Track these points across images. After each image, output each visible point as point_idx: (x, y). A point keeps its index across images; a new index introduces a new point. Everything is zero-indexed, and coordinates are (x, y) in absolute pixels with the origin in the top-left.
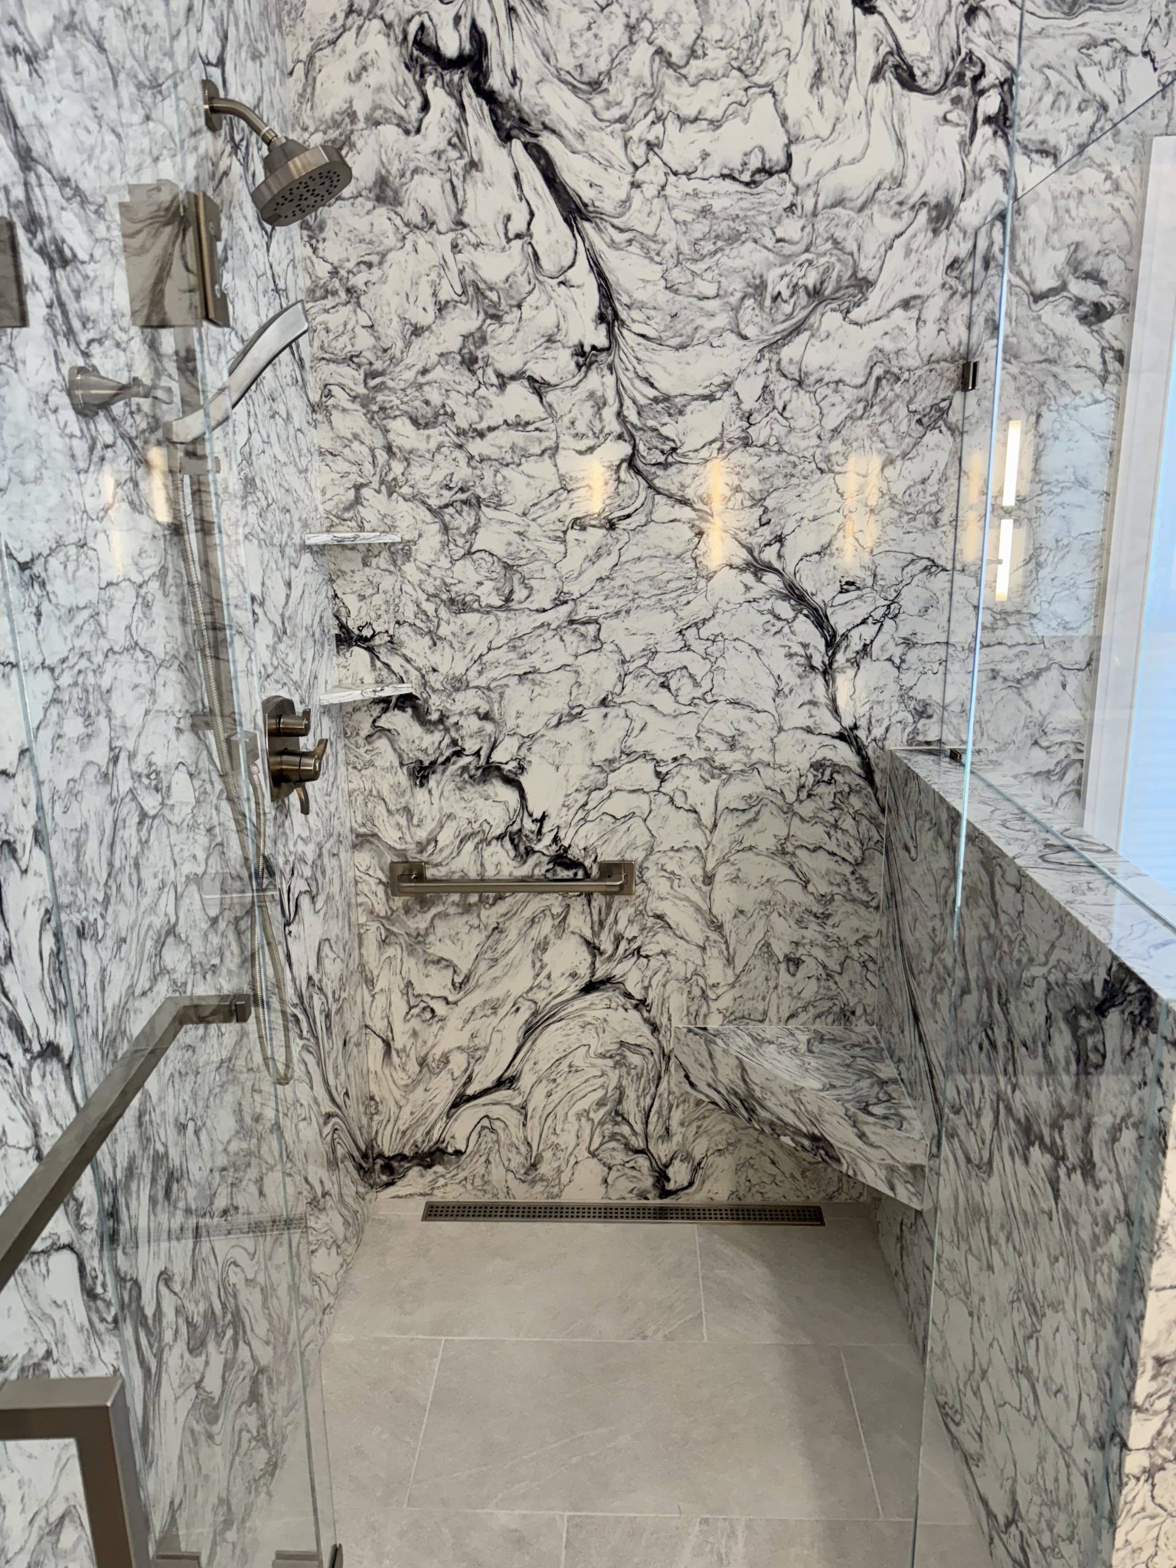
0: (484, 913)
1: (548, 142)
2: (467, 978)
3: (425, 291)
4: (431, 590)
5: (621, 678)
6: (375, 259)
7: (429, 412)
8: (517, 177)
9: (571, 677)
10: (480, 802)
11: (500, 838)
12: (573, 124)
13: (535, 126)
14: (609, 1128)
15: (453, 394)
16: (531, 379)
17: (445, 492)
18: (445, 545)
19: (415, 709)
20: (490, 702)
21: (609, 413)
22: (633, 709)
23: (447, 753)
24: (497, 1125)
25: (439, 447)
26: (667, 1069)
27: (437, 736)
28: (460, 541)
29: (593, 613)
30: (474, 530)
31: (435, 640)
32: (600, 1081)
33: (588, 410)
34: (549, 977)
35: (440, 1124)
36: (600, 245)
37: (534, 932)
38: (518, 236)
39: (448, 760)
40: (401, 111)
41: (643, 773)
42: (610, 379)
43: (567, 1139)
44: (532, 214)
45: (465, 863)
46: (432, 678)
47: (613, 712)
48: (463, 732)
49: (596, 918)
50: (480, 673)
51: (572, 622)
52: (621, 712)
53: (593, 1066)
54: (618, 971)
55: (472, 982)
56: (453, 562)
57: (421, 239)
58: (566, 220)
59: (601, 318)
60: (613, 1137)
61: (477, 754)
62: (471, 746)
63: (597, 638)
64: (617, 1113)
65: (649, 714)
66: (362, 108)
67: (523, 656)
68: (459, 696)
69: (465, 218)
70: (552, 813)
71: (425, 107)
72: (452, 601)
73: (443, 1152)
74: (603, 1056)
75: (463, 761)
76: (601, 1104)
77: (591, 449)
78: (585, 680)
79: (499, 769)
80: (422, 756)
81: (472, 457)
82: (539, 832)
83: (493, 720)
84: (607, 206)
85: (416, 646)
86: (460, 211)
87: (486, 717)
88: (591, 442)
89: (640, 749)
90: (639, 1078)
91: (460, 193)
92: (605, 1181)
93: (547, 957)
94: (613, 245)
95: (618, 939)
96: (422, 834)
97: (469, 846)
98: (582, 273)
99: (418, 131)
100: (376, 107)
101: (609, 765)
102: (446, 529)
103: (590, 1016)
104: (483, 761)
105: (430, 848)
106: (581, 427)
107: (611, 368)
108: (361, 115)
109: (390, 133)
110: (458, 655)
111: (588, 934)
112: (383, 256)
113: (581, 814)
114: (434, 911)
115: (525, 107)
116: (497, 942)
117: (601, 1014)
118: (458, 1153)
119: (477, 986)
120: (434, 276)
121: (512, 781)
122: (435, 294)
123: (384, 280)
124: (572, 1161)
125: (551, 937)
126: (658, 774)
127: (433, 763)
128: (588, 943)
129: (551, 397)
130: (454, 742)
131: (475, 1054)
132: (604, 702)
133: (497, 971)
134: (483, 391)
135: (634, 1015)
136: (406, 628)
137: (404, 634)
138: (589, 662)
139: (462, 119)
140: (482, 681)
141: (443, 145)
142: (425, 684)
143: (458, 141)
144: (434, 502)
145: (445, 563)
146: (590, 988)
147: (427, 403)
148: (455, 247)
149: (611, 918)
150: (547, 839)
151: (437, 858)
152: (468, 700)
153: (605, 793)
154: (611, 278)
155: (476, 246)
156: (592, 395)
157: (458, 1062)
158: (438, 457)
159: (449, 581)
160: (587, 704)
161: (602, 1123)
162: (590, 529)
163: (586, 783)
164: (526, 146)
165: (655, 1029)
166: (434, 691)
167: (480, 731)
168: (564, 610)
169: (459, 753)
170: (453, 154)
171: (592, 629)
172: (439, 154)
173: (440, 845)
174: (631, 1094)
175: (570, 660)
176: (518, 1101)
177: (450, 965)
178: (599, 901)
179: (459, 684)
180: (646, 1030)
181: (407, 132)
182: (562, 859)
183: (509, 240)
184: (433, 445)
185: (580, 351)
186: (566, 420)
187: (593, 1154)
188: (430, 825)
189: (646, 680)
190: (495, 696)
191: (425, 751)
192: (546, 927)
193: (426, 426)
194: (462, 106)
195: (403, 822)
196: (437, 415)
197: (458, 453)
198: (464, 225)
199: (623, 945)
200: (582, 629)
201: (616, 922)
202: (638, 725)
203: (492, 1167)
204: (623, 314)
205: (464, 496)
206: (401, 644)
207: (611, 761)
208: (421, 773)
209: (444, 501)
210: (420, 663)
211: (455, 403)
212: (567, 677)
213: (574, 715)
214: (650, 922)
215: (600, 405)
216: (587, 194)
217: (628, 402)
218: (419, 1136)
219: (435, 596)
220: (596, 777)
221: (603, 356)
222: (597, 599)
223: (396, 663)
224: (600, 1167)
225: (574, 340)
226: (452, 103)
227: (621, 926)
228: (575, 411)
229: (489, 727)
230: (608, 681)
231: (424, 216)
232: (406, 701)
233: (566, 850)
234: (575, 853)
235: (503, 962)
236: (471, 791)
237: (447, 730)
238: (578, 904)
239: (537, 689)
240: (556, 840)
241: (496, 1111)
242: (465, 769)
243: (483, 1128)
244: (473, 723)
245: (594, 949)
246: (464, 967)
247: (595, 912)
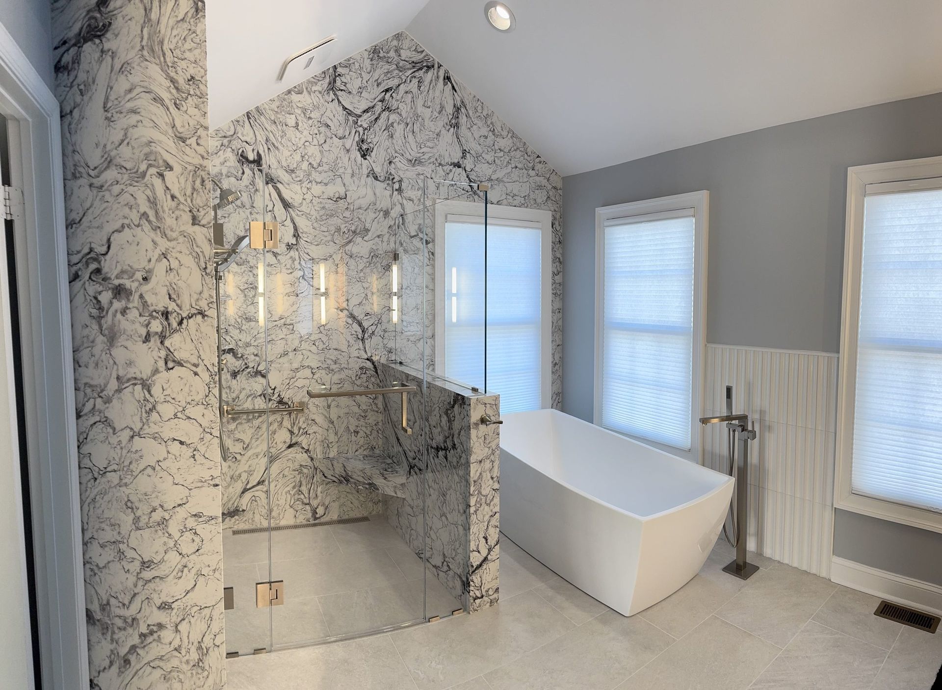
0: (254, 422)
1: (279, 185)
2: (248, 445)
3: (242, 225)
4: (240, 315)
5: (300, 342)
6: (226, 215)
7: (241, 261)
8: (270, 194)
9: (285, 342)
10: (254, 384)
11: (260, 395)
12: (286, 181)
13: (275, 181)
14: (297, 496)
15: (249, 256)
16: (273, 252)
17: (246, 285)
18: (245, 301)
19: (233, 353)
20: (258, 350)
21: (296, 262)
22: (304, 352)
23: (244, 368)
24: (257, 499)
25: (244, 272)
26: (316, 473)
27: (240, 362)
28: (250, 300)
29: (291, 322)
30: (254, 296)
31: (241, 330)
32: (293, 480)
33: (290, 261)
34: (276, 443)
35: (238, 500)
36: (294, 215)
37: (271, 428)
38: (270, 211)
39: (244, 370)
40: (236, 174)
41: (307, 373)
42: (297, 253)
43: (282, 502)
44: (274, 205)
45: (248, 405)
46: (239, 343)
47: (298, 353)
48: (249, 360)
49: (292, 422)
50: (255, 341)
51: (285, 325)
52: (301, 353)
53: (291, 474)
54: (299, 440)
55: (250, 447)
56: (247, 306)
57: (241, 211)
58: (284, 207)
59: (294, 236)
60: (298, 500)
61: (253, 368)
62: (251, 365)
63: (293, 330)
64: (299, 491)
65: (309, 353)
66: (224, 172)
67: (269, 335)
68: (248, 349)
69: (254, 205)
70: (278, 387)
71: (243, 173)
72: (247, 318)
73: (238, 511)
74: (294, 470)
75: (249, 370)
76: (294, 487)
77: (291, 273)
78: (289, 343)
79: (260, 372)
80: (235, 369)
81: (254, 275)
82: (273, 393)
83: (258, 356)
84: (296, 204)
85: (234, 333)
86: (253, 203)
87: (256, 355)
88: (291, 271)
89: (306, 365)
90: (307, 477)
91: (253, 198)
92: (295, 516)
93: (275, 436)
94: (297, 215)
95: (300, 428)
96: (234, 395)
97: (250, 399)
98: (288, 222)
99: (241, 180)
100: (228, 172)
101: (297, 370)
102: (245, 296)
103: (290, 456)
104: (255, 370)
105: (237, 400)
106: (288, 266)
107: (297, 250)
108: (224, 174)
109: (233, 179)
110: (248, 335)
111: (290, 427)
112: (229, 215)
113: (287, 387)
114: (237, 422)
115: (273, 175)
116: (258, 432)
117: (294, 455)
118: (243, 511)
119: (251, 448)
120: (244, 221)
121: (264, 376)
122: (244, 227)
123: (229, 222)
124: (284, 510)
125: (277, 429)
126: (312, 372)
127: (239, 371)
128: (290, 430)
129: (279, 257)
130: (246, 364)
131: (250, 473)
132: (295, 350)
133: (258, 442)
134: (258, 255)
135: (305, 454)
136: (232, 327)
137: (230, 329)
138: (290, 337)
139: (254, 177)
140: (255, 344)
141: (248, 184)
142: (237, 345)
143: (253, 183)
144: (242, 288)
145: (245, 306)
146: (290, 446)
147: (241, 258)
148: (251, 213)
149: (297, 422)
150: (276, 395)
151: (238, 404)
152: (251, 350)
153: (295, 379)
154: (297, 224)
155: (257, 213)
156: (291, 257)
157: (244, 476)
158: (244, 274)
159: (246, 312)
160: (290, 350)
161: (294, 495)
162: (291, 297)
163: (289, 376)
164: (273, 186)
165: (312, 459)
166: (240, 347)
167: (255, 360)
168: (283, 321)
169: (247, 368)
170: (251, 187)
171: (291, 327)
172: (247, 187)
173: (240, 399)
174: (304, 483)
175: (284, 337)
176: (265, 489)
177: (243, 442)
178: (293, 416)
179: (248, 345)
180: (309, 460)
181: (238, 180)
182: (281, 402)
183: (267, 212)
184: (242, 271)
185: (288, 245)
186: (284, 264)
187: (291, 507)
188: (237, 392)
189: (308, 343)
190: (259, 348)
191: (236, 367)
192: (276, 425)
193: (241, 265)
194: (254, 174)
195: (228, 391)
196: (244, 262)
197: (250, 273)
198: (254, 207)
199: (301, 430)
200: (288, 327)
201: (299, 423)
202: (306, 357)
203: (255, 515)
204: (300, 235)
205: (251, 286)
206: (230, 332)
207: (297, 369)
208: (235, 374)
209: (245, 287)
210: (236, 338)
211: (250, 258)
212: (283, 342)
213: (286, 354)
214: (310, 422)
215: (294, 260)
216: (290, 201)
217: (302, 260)
218: (230, 506)
219: (241, 317)
220: (292, 374)
221: (295, 246)
222: (293, 318)
223: (228, 338)
224: (294, 511)
225: (286, 241)
226: (251, 172)
227: (301, 423)
228: (286, 263)
229: (257, 359)
230: (296, 343)
231: (242, 204)
232: (231, 351)
233: (282, 399)
234: (285, 400)
235: (260, 439)
236: (252, 380)
237: (244, 360)
238: (286, 418)
239: (273, 346)
240: (279, 396)
241: (257, 494)
242: (249, 373)
243: (253, 500)
244: (253, 357)
245: (292, 432)
246: (247, 442)
247: (292, 420)
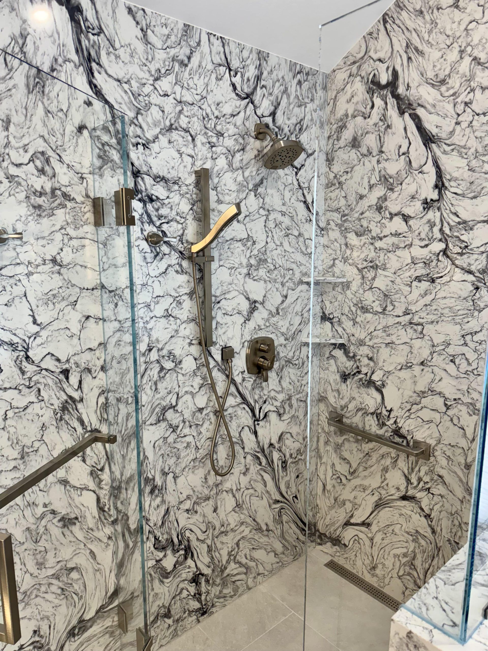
0: (364, 445)
1: (420, 112)
2: (355, 471)
3: (366, 180)
4: (355, 302)
5: (432, 354)
6: (349, 170)
7: (362, 229)
8: (405, 129)
9: (408, 349)
10: (366, 396)
11: (372, 414)
12: (431, 101)
13: (415, 105)
14: (407, 568)
15: (372, 222)
16: (404, 215)
17: (364, 263)
18: (362, 284)
19: (345, 350)
20: (373, 353)
21: (436, 230)
22: (436, 369)
23: (355, 371)
24: (361, 541)
25: (365, 244)
26: (438, 555)
27: (352, 363)
28: (368, 283)
29: (421, 321)
30: (374, 279)
31: (355, 323)
32: (406, 545)
33: (427, 228)
34: (387, 485)
35: (340, 529)
36: (438, 153)
37: (383, 462)
38: (404, 154)
39: (355, 374)
40: (363, 110)
41: (439, 402)
42: (438, 214)
43: (389, 563)
44: (410, 144)
45: (357, 420)
46: (352, 338)
47: (426, 369)
48: (362, 364)
49: (410, 465)
50: (370, 340)
51: (411, 323)
52: (430, 370)
53: (403, 536)
54: (419, 495)
55: (356, 474)
56: (364, 291)
57: (366, 160)
58: (425, 144)
59: (436, 186)
60: (409, 574)
61: (366, 374)
62: (364, 370)
63: (421, 333)
64: (412, 563)
65: (443, 374)
66: (350, 112)
67: (388, 335)
68: (361, 348)
69: (383, 149)
70: (395, 409)
71: (373, 107)
72: (362, 307)
73: (340, 542)
74: (408, 533)
75: (361, 376)
76: (405, 555)
77: (426, 246)
78: (415, 351)
79: (374, 383)
80: (346, 371)
81: (376, 248)
82: (389, 416)
83: (373, 361)
84: (443, 135)
85: (348, 324)
86: (382, 147)
87: (371, 359)
88: (427, 242)
89: (438, 390)
90: (424, 552)
91: (382, 139)
92: (404, 593)
93: (387, 475)
94: (445, 152)
95: (420, 480)
96: (343, 403)
97: (360, 413)
98: (429, 167)
99: (369, 117)
100: (355, 110)
101: (422, 395)
102: (363, 277)
103: (404, 511)
104: (368, 378)
105: (345, 409)
106: (423, 236)
107: (439, 209)
108: (350, 115)
109: (359, 119)
110: (363, 331)
111: (406, 472)
112: (352, 168)
113: (407, 414)
114: (344, 437)
115: (411, 98)
116: (368, 460)
117: (409, 513)
118: (345, 545)
119: (358, 476)
120: (369, 174)
121: (379, 390)
122: (369, 182)
123: (351, 178)
124: (390, 576)
125: (390, 466)
126: (446, 405)
127: (349, 374)
128: (406, 476)
129: (411, 222)
130: (358, 367)
131: (356, 506)
132: (422, 363)
133: (366, 473)
134: (383, 221)
135: (423, 519)
136: (344, 317)
137: (344, 318)
138: (417, 343)
139: (386, 109)
140: (371, 343)
141: (378, 120)
142: (349, 340)
143: (384, 118)
144: (360, 266)
145: (361, 291)
146: (404, 498)
147: (362, 226)
148: (378, 162)
149: (417, 469)
150: (392, 421)
151: (348, 415)
152: (364, 350)
153: (419, 407)
154: (442, 168)
155: (386, 160)
156: (429, 221)
157: (349, 506)
158: (363, 248)
159: (362, 299)
160: (415, 362)
161: (404, 565)
162: (423, 282)
163: (411, 400)
164: (410, 115)
165: (434, 532)
166: (352, 344)
167: (368, 365)
168: (408, 317)
169: (359, 372)
170: (381, 123)
171: (420, 328)
172: (375, 125)
173: (349, 409)
174: (419, 556)
175: (408, 341)
176: (370, 535)
177: (348, 463)
178: (412, 458)
179: (361, 343)
180: (429, 530)
181: (365, 118)
182: (397, 432)
183: (399, 156)
184: (362, 243)
185: (425, 202)
186: (417, 233)
187: (400, 577)
188: (346, 400)
189: (443, 357)
190: (375, 351)
191: (347, 368)
192: (388, 462)
193: (361, 236)
194: (386, 103)
195: (337, 396)
196: (365, 231)
197: (372, 247)
198: (382, 152)
199: (422, 484)
200: (415, 327)
201: (419, 471)
202: (438, 378)
203: (357, 559)
204: (447, 184)
205: (371, 264)
206: (342, 323)
207: (423, 392)
208: (345, 377)
209: (364, 266)
210: (348, 331)
211: (372, 226)
212: (406, 348)
213: (408, 366)
214: (436, 477)
215: (432, 225)
216: (434, 131)
217: (445, 224)
218: (332, 530)
219: (356, 305)
220: (415, 398)
221: (435, 204)
222: (423, 315)
223: (340, 330)
224: (401, 585)
225: (423, 197)
226: (382, 103)
227: (422, 474)
228: (421, 228)
229: (372, 364)
230: (425, 353)
231: (368, 150)
232: (342, 346)
233: (400, 428)
234: (404, 431)
235: (369, 470)
236: (363, 390)
237: (355, 361)
238: (403, 456)
239: (393, 352)
240: (395, 422)
241: (361, 535)
242: (361, 379)
243: (355, 540)
244: (365, 361)
245: (408, 480)
246: (354, 466)
247: (410, 463)
